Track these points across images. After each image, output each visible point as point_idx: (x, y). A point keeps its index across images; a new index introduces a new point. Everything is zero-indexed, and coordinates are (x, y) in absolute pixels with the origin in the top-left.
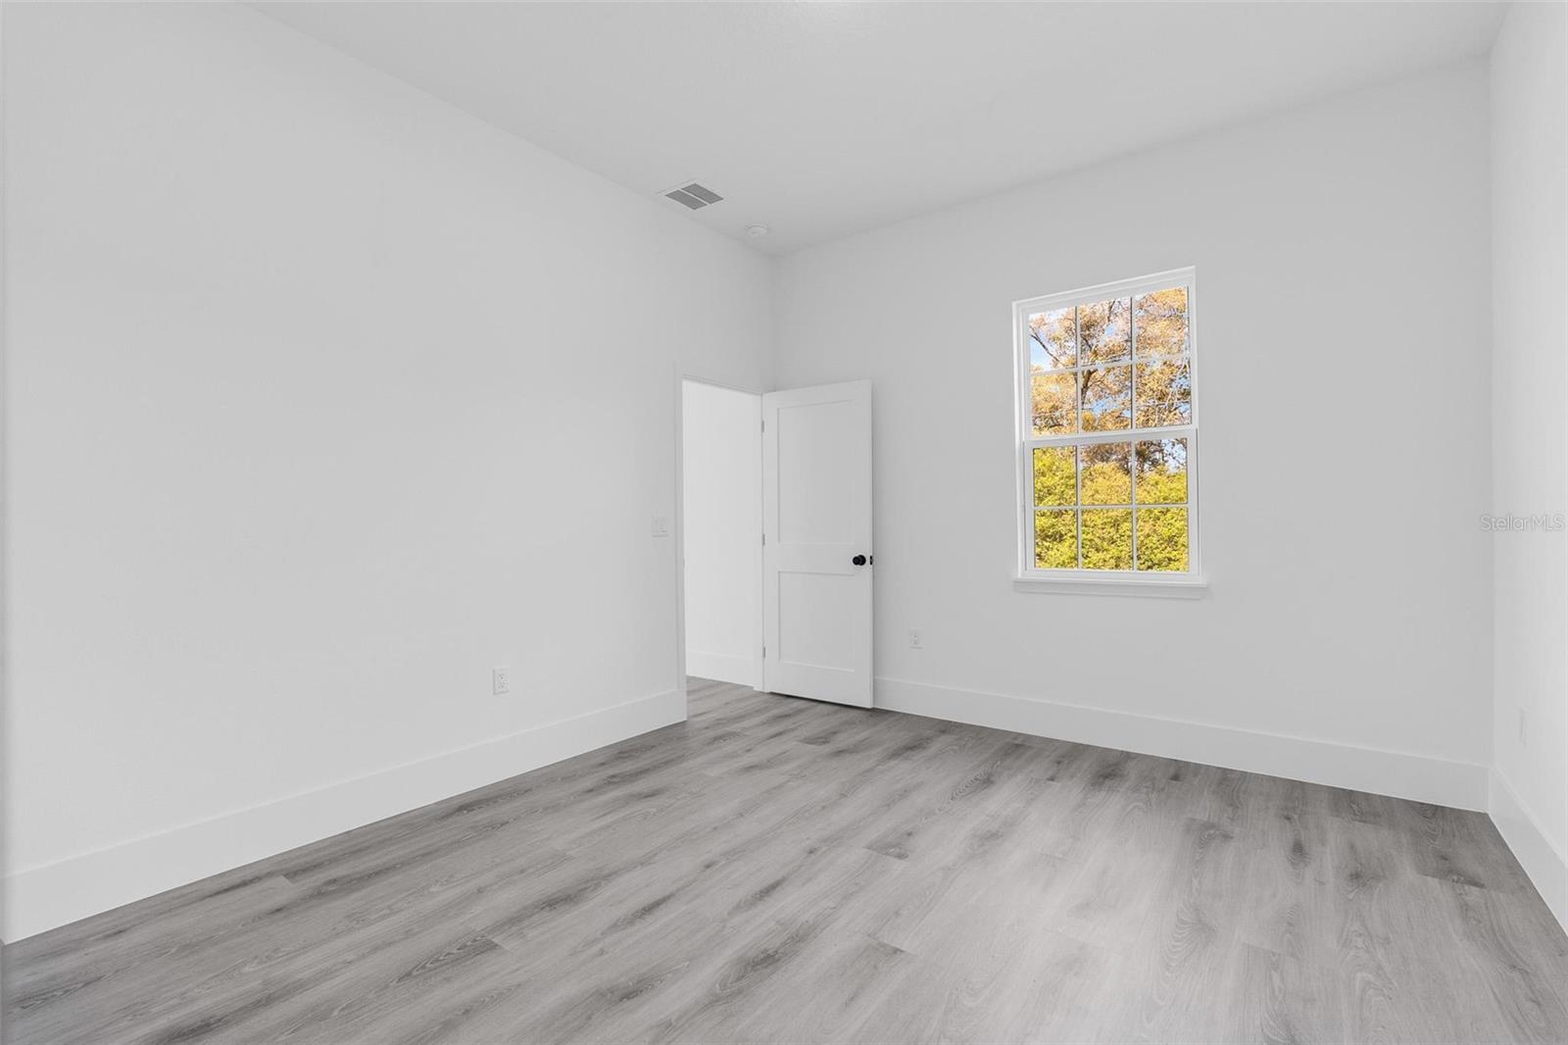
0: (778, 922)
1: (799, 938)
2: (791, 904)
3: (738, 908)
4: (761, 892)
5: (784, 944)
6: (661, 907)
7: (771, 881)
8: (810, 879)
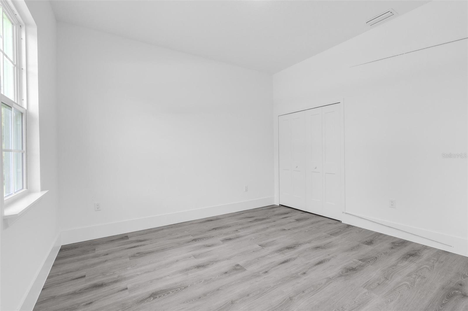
0: (284, 254)
1: (280, 251)
2: (281, 257)
3: (294, 259)
4: (287, 262)
5: (284, 250)
6: (317, 263)
7: (283, 265)
8: (271, 263)
